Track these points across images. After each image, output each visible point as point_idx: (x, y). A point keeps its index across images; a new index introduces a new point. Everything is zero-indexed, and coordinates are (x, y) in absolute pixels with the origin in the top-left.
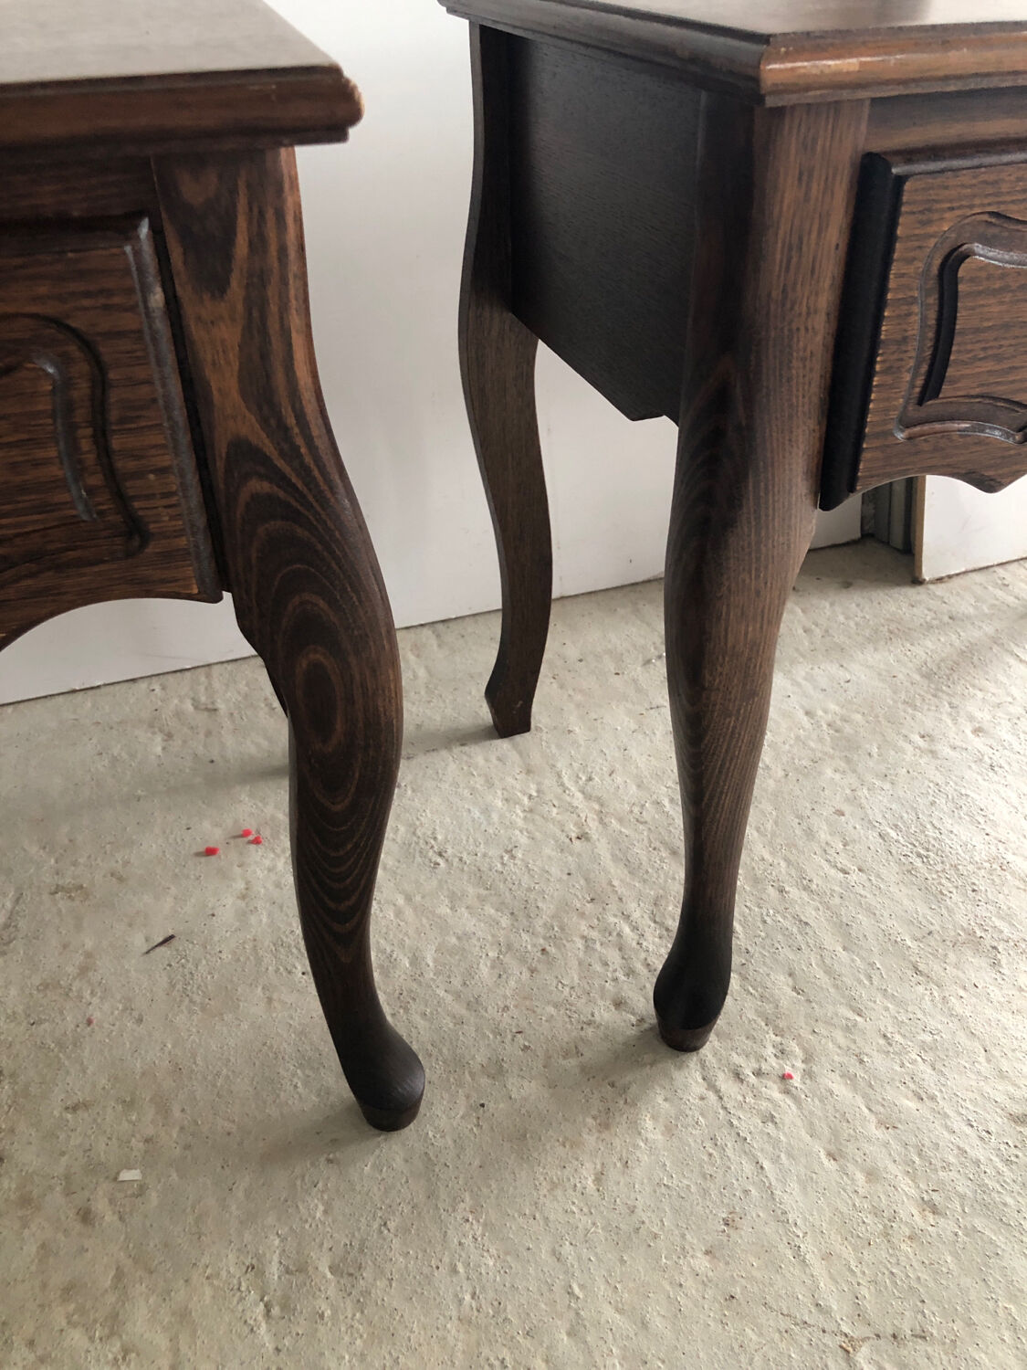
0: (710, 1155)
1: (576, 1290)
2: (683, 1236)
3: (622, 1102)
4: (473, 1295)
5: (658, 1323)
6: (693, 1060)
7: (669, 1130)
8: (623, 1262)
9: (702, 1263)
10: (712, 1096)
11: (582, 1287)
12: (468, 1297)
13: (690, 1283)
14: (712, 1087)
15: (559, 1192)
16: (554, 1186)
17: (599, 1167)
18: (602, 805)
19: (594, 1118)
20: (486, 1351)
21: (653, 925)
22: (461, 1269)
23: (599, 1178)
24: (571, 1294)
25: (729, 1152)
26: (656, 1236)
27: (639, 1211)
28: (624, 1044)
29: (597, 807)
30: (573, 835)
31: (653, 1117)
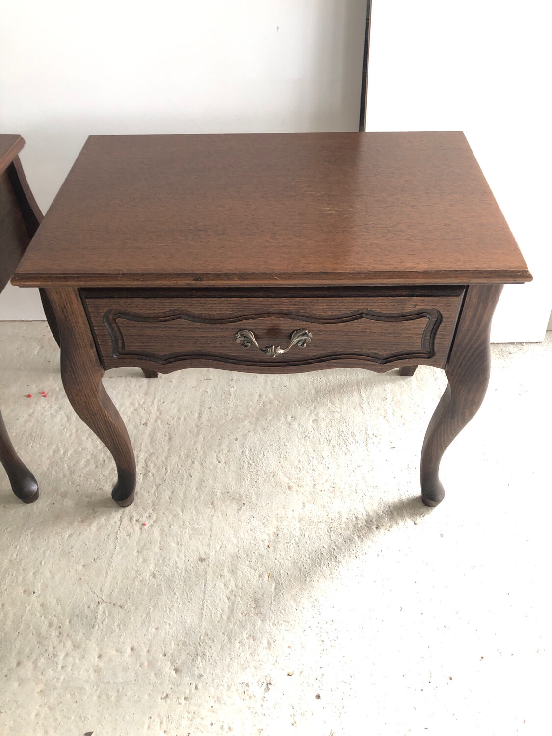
0: (104, 540)
1: (43, 563)
2: (80, 559)
3: (92, 516)
4: (17, 556)
5: (57, 578)
6: (121, 511)
7: (98, 530)
8: (60, 560)
9: (80, 568)
10: (119, 522)
11: (45, 563)
12: (15, 555)
13: (73, 572)
14: (121, 521)
15: (57, 536)
16: (57, 533)
17: (72, 532)
18: (160, 414)
19: (81, 518)
20: (10, 570)
21: (144, 462)
22: (18, 547)
23: (70, 536)
24: (41, 563)
25: (110, 541)
26: (73, 557)
27: (74, 549)
28: (106, 499)
29: (158, 414)
30: (143, 423)
31: (97, 524)
